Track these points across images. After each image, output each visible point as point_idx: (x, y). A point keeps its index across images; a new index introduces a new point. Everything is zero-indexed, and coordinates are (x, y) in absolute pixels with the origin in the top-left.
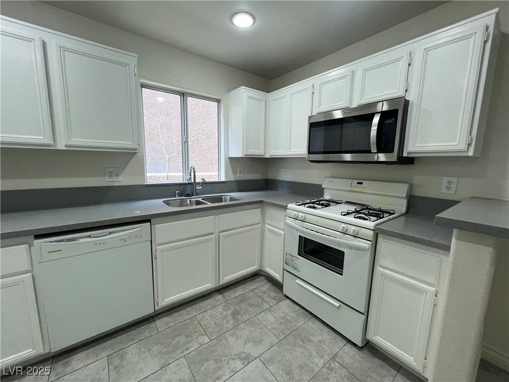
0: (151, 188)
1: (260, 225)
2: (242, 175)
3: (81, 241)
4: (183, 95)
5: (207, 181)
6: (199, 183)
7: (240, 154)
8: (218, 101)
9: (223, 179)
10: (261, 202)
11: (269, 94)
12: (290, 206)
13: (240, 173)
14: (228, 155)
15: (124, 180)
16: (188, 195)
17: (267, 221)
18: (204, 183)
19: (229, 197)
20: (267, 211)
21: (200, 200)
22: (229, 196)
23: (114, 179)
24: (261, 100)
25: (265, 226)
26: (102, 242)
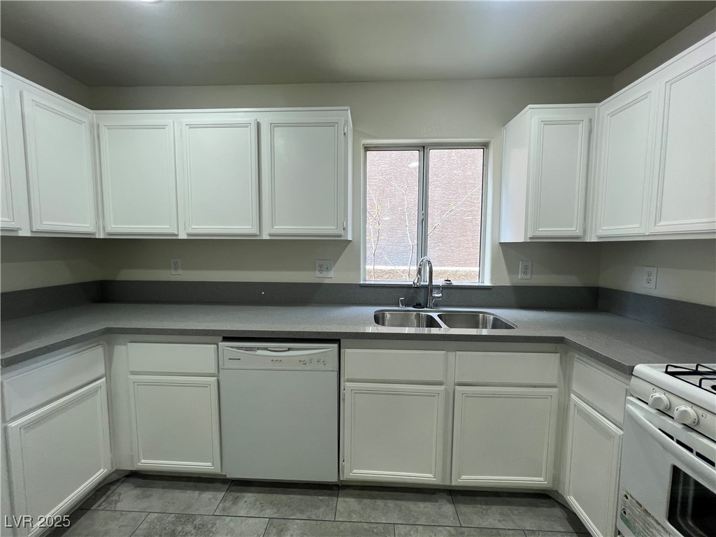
0: (366, 289)
1: (555, 390)
2: (528, 276)
3: (259, 352)
4: (423, 148)
5: (454, 284)
6: (438, 287)
7: (519, 238)
8: (485, 146)
9: (487, 283)
10: (561, 340)
11: (601, 104)
12: (640, 368)
13: (525, 273)
14: (499, 239)
15: (335, 276)
16: (418, 305)
17: (575, 387)
18: (448, 288)
19: (492, 317)
20: (576, 364)
21: (435, 315)
22: (493, 314)
23: (325, 274)
24: (577, 122)
25: (569, 396)
26: (279, 359)
